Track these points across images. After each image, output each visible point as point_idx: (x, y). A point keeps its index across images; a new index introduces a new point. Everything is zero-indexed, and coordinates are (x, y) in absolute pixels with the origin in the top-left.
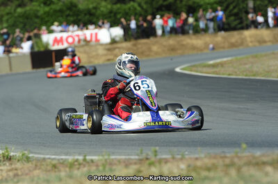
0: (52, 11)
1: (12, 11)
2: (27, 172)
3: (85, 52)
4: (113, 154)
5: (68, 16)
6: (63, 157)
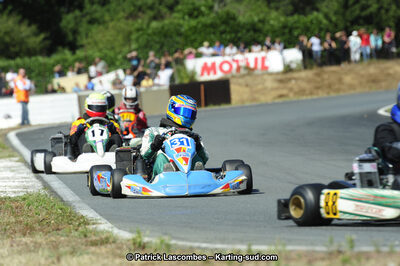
0: (200, 26)
1: (145, 26)
3: (247, 85)
5: (222, 33)
6: (219, 246)
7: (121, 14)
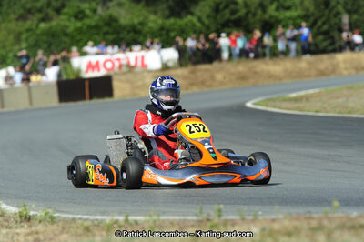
0: (85, 27)
1: (34, 27)
2: (51, 236)
3: (128, 81)
4: (164, 213)
5: (106, 33)
6: (99, 217)
7: (12, 16)
